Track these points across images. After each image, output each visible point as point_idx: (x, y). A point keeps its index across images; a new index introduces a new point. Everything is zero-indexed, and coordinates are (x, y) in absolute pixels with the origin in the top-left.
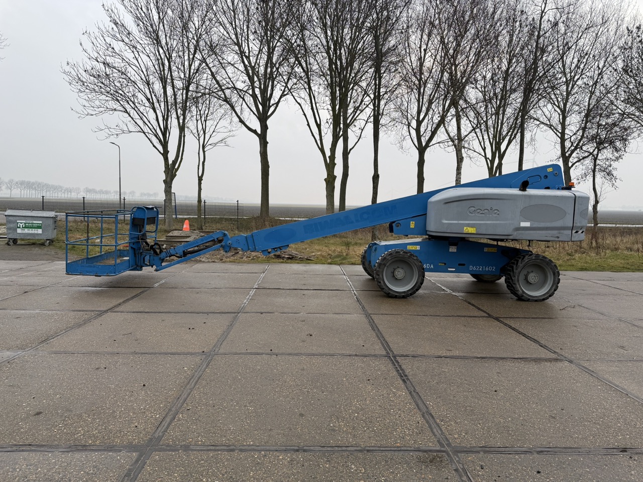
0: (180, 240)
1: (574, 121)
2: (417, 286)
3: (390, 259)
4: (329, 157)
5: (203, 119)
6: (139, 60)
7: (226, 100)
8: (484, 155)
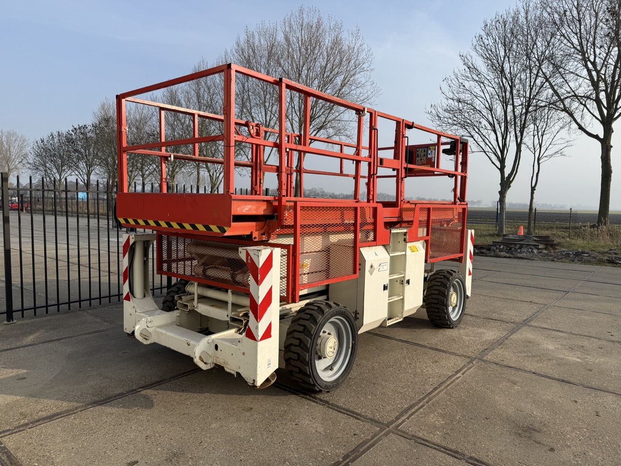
0: (515, 243)
5: (540, 134)
7: (565, 110)
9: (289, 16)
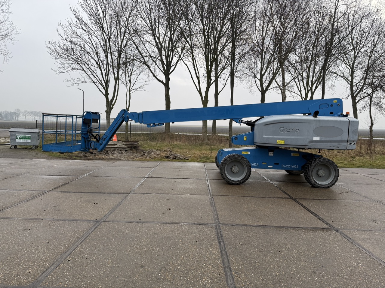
0: (111, 147)
1: (359, 74)
2: (246, 177)
3: (229, 160)
4: (204, 97)
5: (129, 74)
6: (92, 40)
7: (145, 63)
8: (300, 95)
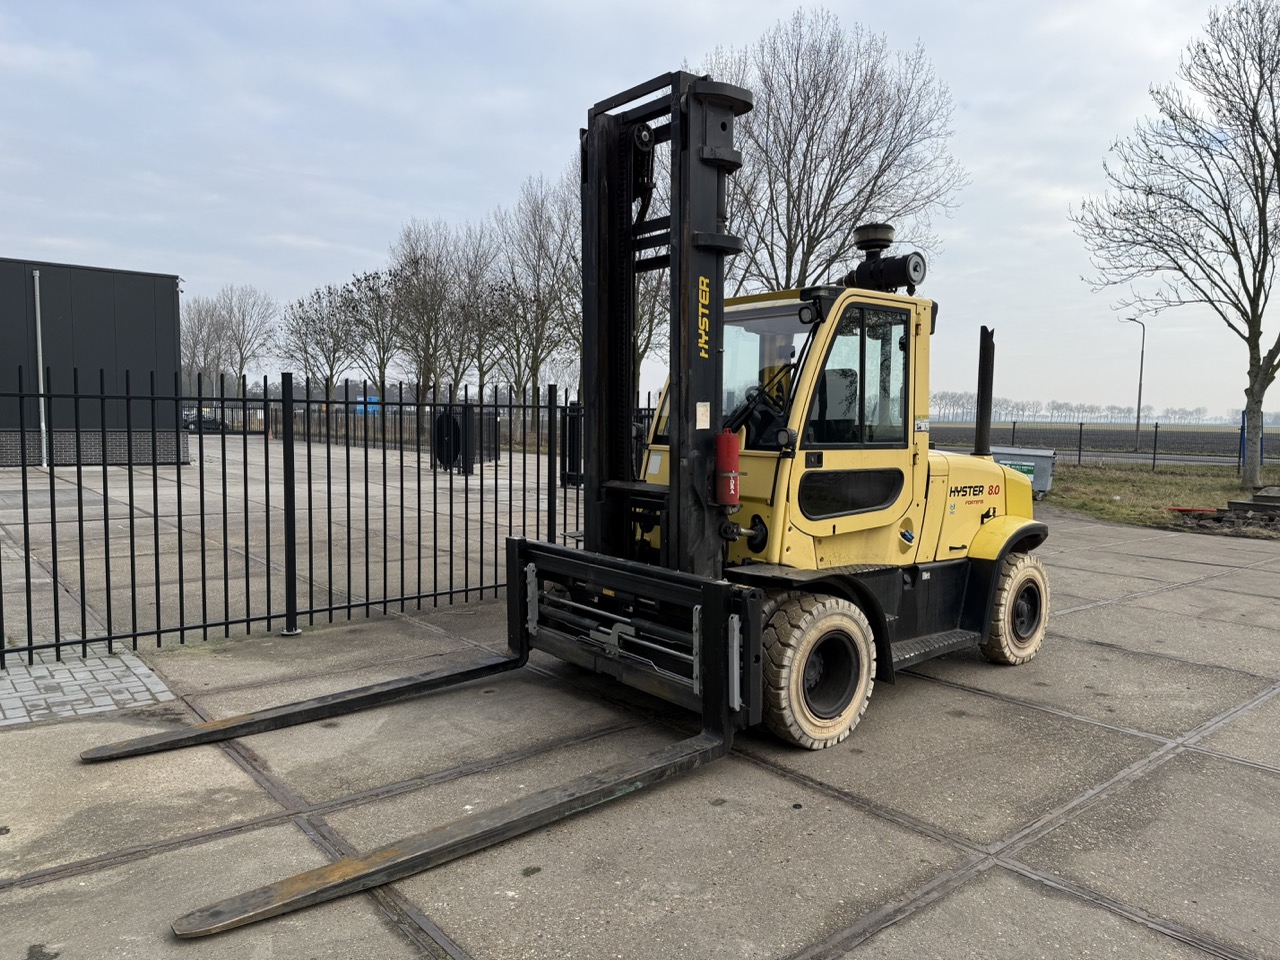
6: (1212, 167)
9: (771, 33)
